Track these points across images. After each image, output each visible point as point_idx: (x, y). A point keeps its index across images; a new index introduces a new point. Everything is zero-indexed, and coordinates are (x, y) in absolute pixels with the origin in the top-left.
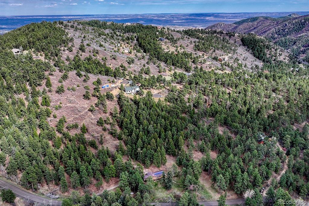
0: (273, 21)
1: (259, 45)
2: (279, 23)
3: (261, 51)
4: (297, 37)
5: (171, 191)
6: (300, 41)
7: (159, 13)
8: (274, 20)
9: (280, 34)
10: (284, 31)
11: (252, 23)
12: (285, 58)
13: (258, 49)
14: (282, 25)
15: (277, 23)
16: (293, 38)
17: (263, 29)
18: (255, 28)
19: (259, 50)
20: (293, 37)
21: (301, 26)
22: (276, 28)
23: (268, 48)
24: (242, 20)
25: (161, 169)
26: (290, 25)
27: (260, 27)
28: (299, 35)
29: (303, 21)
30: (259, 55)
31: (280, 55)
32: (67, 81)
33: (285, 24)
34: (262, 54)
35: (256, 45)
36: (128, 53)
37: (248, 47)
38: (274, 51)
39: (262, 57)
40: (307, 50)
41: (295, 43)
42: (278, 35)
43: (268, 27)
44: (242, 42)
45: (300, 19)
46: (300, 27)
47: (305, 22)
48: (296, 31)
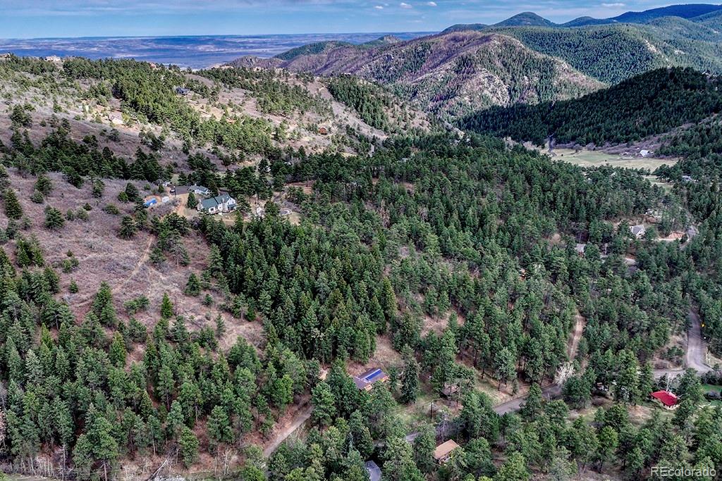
0: (362, 51)
1: (368, 98)
2: (373, 54)
3: (375, 111)
4: (416, 82)
5: (414, 406)
6: (425, 90)
7: (77, 37)
8: (360, 47)
9: (381, 78)
10: (388, 70)
11: (316, 56)
12: (423, 122)
13: (368, 107)
14: (381, 58)
15: (370, 53)
16: (409, 83)
17: (345, 67)
18: (326, 67)
19: (372, 108)
20: (407, 81)
21: (418, 59)
22: (370, 64)
23: (387, 105)
24: (291, 50)
25: (369, 366)
26: (397, 57)
27: (337, 63)
28: (420, 78)
29: (420, 49)
30: (374, 119)
31: (412, 117)
32: (52, 199)
33: (387, 56)
34: (380, 116)
35: (363, 100)
36: (123, 126)
37: (347, 104)
38: (400, 110)
39: (381, 123)
40: (440, 106)
41: (415, 94)
42: (377, 78)
43: (354, 64)
44: (332, 93)
45: (414, 45)
46: (417, 62)
47: (424, 51)
48: (410, 69)
